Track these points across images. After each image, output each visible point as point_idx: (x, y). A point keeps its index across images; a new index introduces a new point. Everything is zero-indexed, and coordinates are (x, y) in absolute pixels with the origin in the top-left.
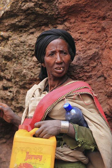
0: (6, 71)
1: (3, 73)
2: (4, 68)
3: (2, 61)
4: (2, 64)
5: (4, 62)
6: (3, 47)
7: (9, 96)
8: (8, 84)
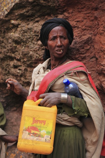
0: (16, 52)
1: (14, 54)
2: (15, 50)
3: (13, 45)
4: (13, 47)
5: (14, 45)
6: (14, 33)
7: (19, 73)
8: (17, 63)
